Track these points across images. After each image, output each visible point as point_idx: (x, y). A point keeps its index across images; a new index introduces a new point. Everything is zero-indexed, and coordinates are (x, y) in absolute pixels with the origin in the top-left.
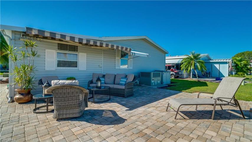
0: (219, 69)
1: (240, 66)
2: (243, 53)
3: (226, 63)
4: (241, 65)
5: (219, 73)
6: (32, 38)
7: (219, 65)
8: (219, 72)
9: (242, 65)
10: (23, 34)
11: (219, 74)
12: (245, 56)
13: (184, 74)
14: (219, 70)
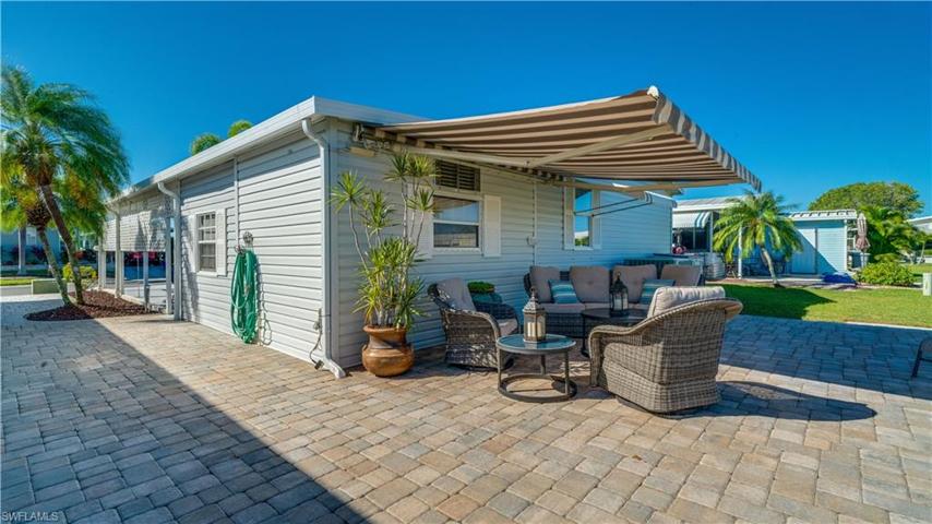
0: (814, 245)
1: (883, 234)
2: (845, 191)
3: (839, 224)
4: (886, 231)
5: (816, 258)
6: (380, 145)
7: (816, 232)
8: (814, 255)
9: (891, 230)
10: (363, 130)
11: (816, 262)
12: (855, 199)
13: (712, 265)
14: (816, 250)
